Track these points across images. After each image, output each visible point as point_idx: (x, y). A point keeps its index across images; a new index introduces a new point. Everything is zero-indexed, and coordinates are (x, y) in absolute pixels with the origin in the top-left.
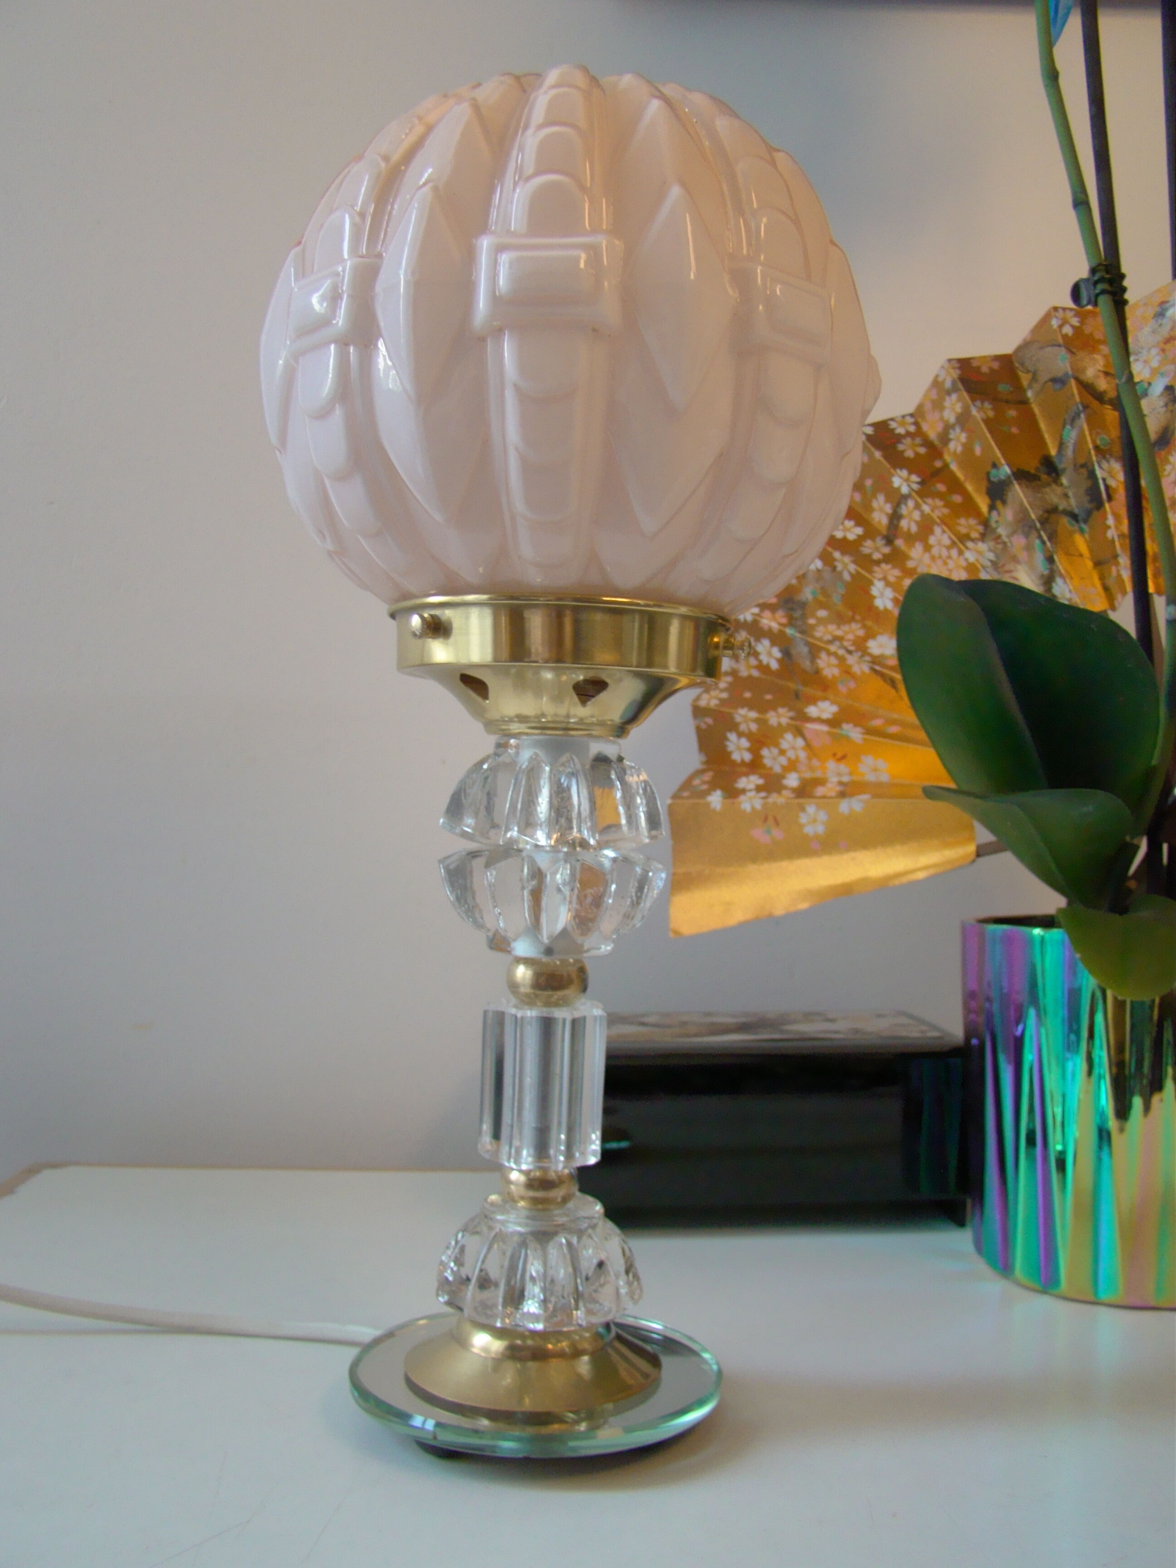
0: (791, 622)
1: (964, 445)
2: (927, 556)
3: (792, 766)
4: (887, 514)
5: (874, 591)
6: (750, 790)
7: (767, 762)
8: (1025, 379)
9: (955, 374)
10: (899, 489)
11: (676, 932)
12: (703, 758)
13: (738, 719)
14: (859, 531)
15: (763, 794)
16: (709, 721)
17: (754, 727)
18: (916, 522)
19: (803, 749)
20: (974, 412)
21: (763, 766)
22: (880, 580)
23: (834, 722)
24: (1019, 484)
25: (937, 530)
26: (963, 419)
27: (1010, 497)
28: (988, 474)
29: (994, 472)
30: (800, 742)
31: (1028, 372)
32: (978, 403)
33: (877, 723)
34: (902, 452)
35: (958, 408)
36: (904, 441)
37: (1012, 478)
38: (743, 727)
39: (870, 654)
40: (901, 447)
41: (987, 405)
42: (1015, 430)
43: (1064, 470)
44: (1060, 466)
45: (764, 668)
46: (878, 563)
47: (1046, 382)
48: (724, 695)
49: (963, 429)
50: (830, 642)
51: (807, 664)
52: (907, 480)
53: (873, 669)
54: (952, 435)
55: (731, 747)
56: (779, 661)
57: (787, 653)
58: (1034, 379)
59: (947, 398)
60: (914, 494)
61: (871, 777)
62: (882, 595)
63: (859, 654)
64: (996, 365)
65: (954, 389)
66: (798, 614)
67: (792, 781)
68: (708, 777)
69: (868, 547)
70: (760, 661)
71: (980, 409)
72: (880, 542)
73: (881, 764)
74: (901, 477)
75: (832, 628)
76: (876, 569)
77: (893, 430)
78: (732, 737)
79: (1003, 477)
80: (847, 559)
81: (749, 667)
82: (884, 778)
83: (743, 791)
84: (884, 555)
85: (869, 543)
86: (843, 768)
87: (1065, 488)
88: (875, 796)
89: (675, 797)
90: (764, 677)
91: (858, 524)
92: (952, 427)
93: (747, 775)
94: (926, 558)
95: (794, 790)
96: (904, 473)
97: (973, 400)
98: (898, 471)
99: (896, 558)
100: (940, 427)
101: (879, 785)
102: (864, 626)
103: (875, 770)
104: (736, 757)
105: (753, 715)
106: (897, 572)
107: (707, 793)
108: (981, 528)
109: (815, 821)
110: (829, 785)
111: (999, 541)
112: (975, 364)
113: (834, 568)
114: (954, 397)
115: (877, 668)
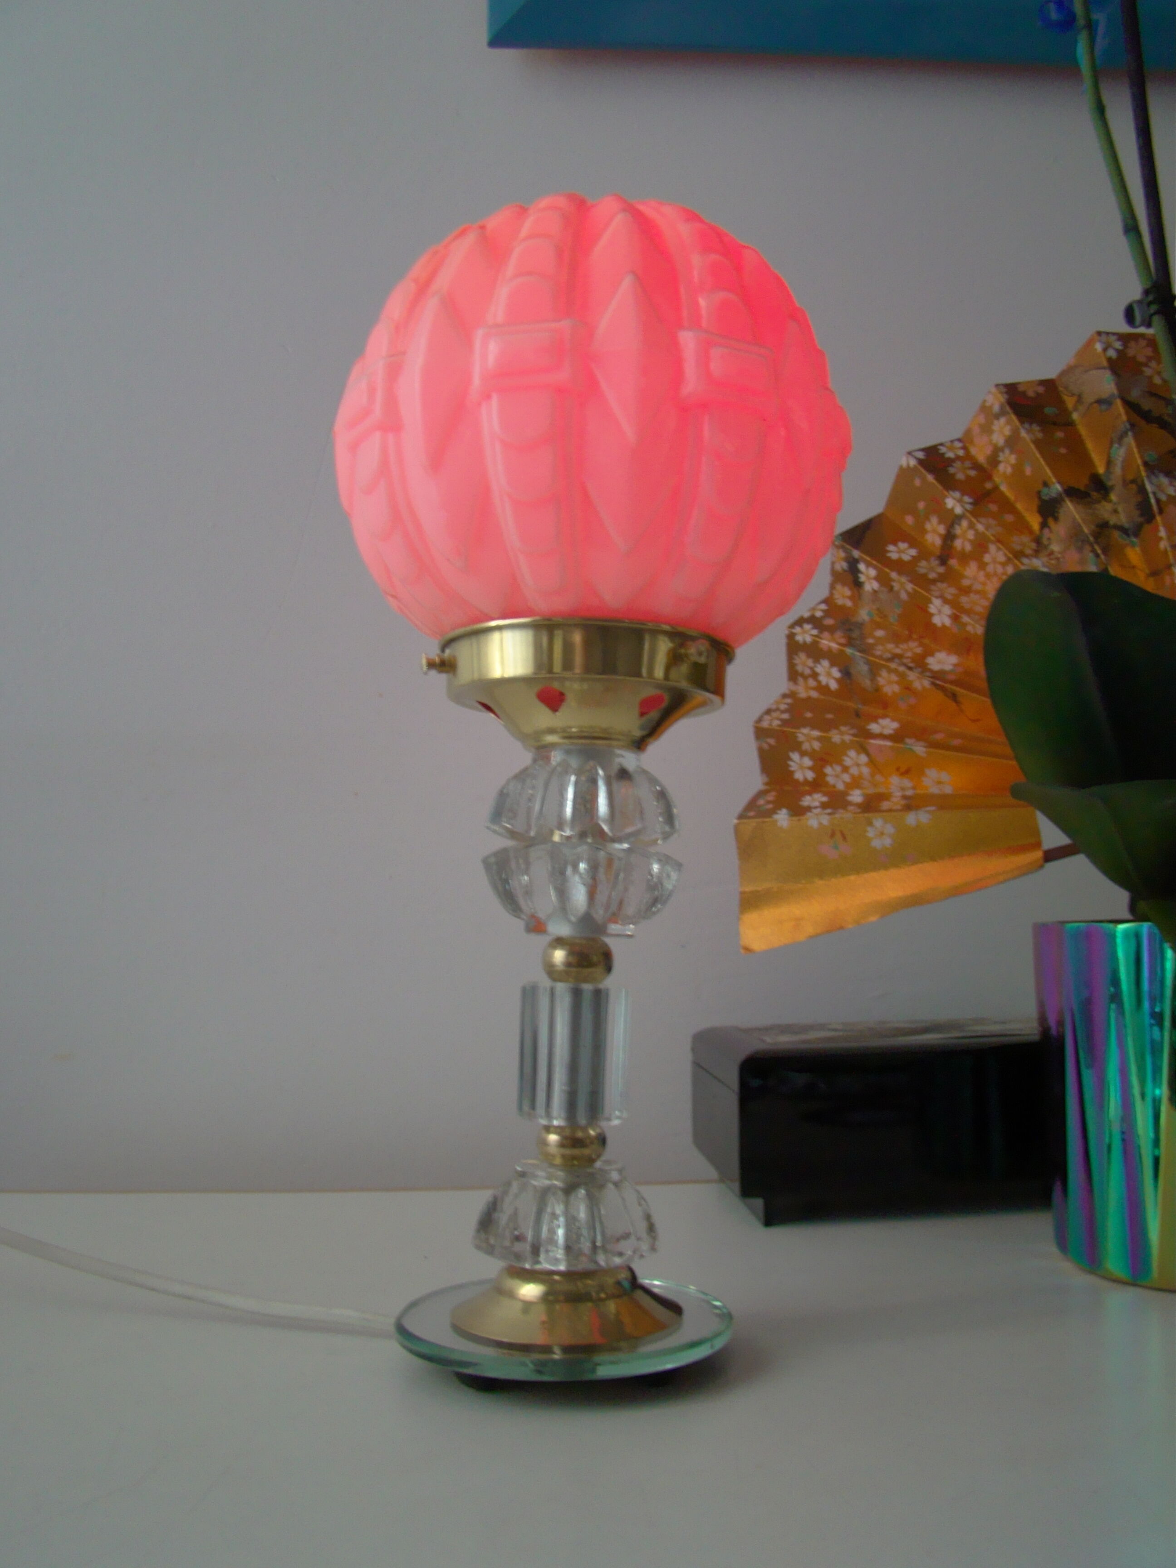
0: (850, 643)
1: (1013, 467)
2: (982, 573)
3: (856, 783)
4: (940, 535)
5: (932, 609)
6: (816, 808)
7: (830, 780)
8: (1070, 402)
9: (1002, 398)
10: (952, 510)
11: (747, 950)
12: (766, 779)
13: (801, 738)
14: (913, 552)
15: (829, 811)
16: (772, 741)
17: (816, 745)
18: (970, 541)
19: (867, 765)
20: (1023, 434)
21: (827, 784)
22: (937, 597)
23: (897, 737)
24: (1071, 501)
25: (992, 548)
26: (1012, 442)
27: (1062, 513)
28: (1039, 493)
29: (1045, 491)
30: (863, 758)
31: (1073, 395)
32: (1027, 426)
33: (939, 737)
34: (953, 475)
35: (1007, 431)
36: (954, 465)
37: (1064, 495)
38: (806, 746)
39: (931, 671)
40: (952, 470)
41: (1036, 428)
42: (1063, 451)
43: (1112, 488)
44: (1110, 483)
45: (823, 689)
46: (934, 582)
47: (1091, 404)
48: (785, 716)
49: (1012, 452)
50: (891, 660)
51: (867, 683)
52: (960, 501)
53: (933, 684)
54: (1001, 457)
55: (793, 766)
56: (838, 681)
57: (846, 673)
58: (1080, 399)
59: (996, 422)
60: (968, 515)
61: (935, 790)
62: (940, 611)
63: (920, 670)
64: (1041, 390)
65: (1002, 413)
66: (856, 634)
67: (856, 797)
68: (771, 797)
69: (923, 567)
70: (819, 682)
71: (1029, 431)
72: (935, 563)
73: (944, 776)
74: (954, 499)
75: (890, 646)
76: (933, 587)
77: (943, 454)
78: (795, 756)
79: (1054, 495)
80: (903, 579)
81: (808, 688)
82: (948, 790)
83: (809, 809)
84: (940, 575)
85: (923, 563)
86: (907, 783)
87: (1115, 504)
88: (942, 808)
89: (741, 817)
90: (823, 697)
91: (912, 546)
92: (1002, 450)
93: (810, 793)
94: (981, 576)
95: (858, 805)
96: (957, 494)
97: (1022, 423)
98: (951, 492)
99: (950, 577)
100: (988, 451)
101: (944, 796)
102: (921, 645)
103: (939, 783)
104: (799, 776)
105: (816, 733)
106: (952, 590)
107: (773, 812)
108: (1034, 545)
109: (882, 834)
110: (895, 800)
111: (1052, 557)
112: (1021, 389)
113: (891, 589)
114: (1003, 420)
115: (938, 682)
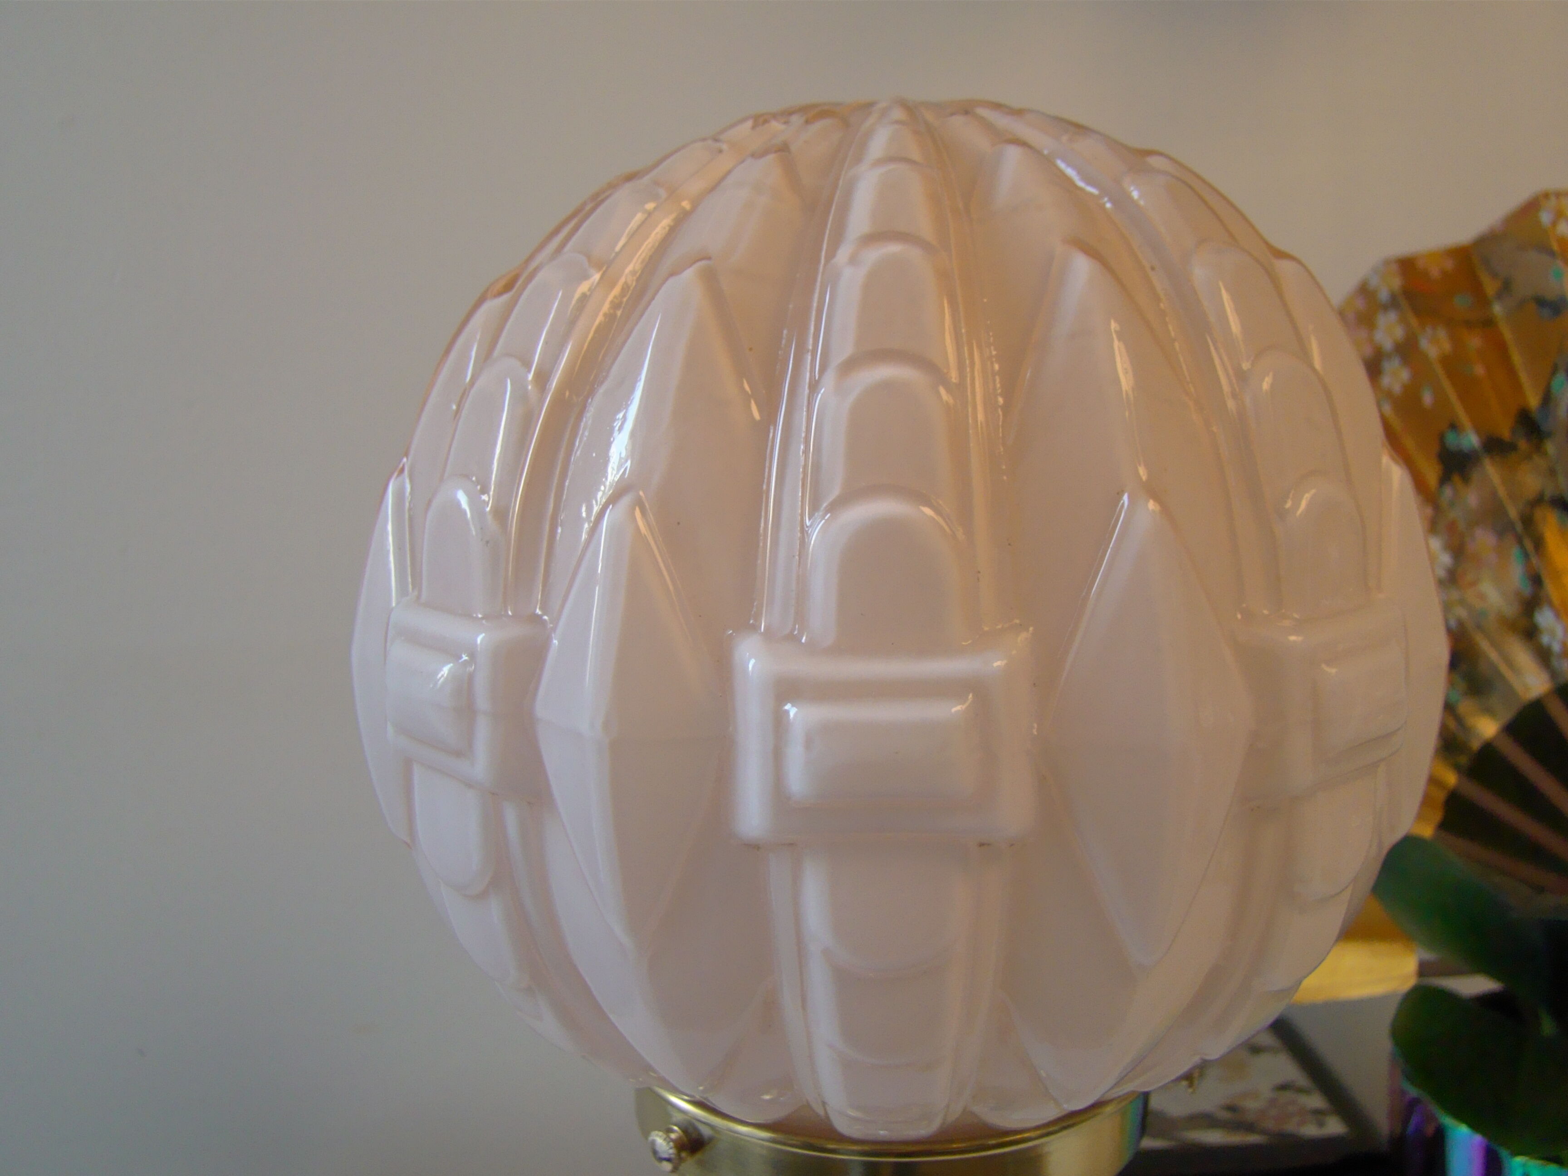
8: (1490, 287)
9: (1396, 283)
20: (1424, 344)
24: (1491, 459)
26: (1406, 350)
27: (1475, 476)
28: (1442, 438)
29: (1452, 435)
31: (1494, 275)
32: (1430, 329)
35: (1399, 333)
37: (1482, 451)
41: (1442, 332)
42: (1479, 371)
43: (1549, 435)
44: (1546, 427)
47: (1526, 300)
58: (1506, 287)
59: (1382, 315)
64: (1449, 264)
65: (1393, 303)
79: (1466, 447)
92: (1388, 357)
97: (1422, 326)
100: (1368, 351)
112: (1421, 265)
114: (1393, 315)
